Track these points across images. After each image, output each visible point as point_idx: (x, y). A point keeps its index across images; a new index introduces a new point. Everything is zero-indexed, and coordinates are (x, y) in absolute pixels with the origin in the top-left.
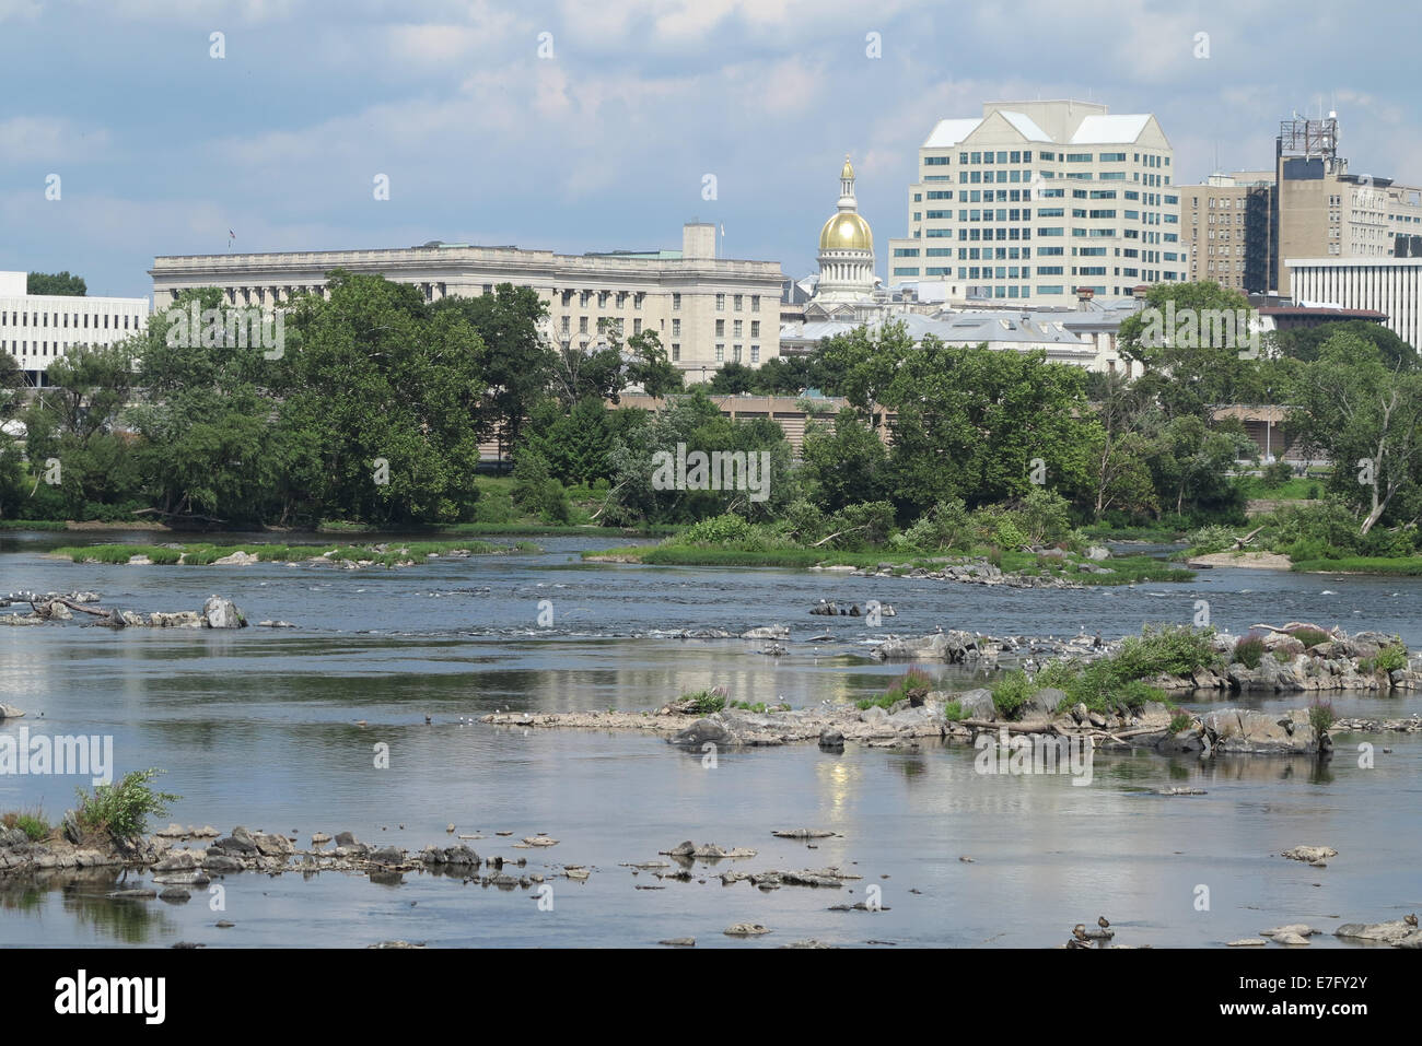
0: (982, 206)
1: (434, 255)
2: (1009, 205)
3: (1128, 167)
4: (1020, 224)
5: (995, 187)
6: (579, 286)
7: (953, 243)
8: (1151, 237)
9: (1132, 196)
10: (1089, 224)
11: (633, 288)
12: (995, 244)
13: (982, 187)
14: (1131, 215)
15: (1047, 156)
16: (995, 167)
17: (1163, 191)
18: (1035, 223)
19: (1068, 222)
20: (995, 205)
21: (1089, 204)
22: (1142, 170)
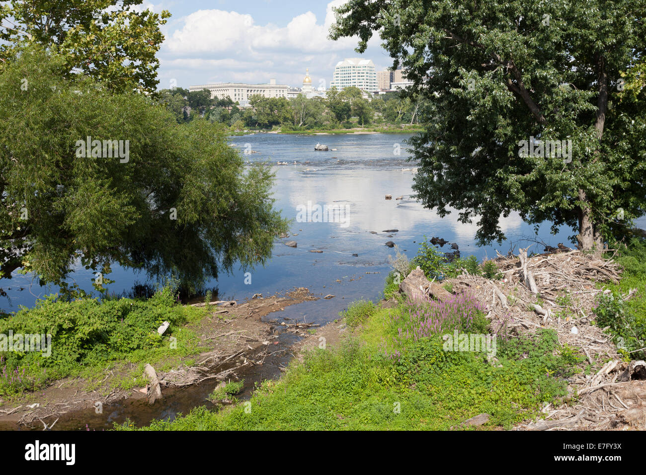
0: (344, 75)
1: (229, 84)
2: (348, 75)
3: (367, 68)
4: (350, 78)
5: (346, 72)
6: (253, 89)
7: (340, 81)
8: (372, 80)
9: (367, 73)
10: (360, 78)
11: (263, 90)
12: (346, 81)
13: (344, 72)
14: (367, 76)
15: (354, 67)
16: (346, 69)
17: (373, 72)
18: (352, 78)
19: (357, 78)
20: (346, 75)
21: (360, 75)
22: (369, 68)
